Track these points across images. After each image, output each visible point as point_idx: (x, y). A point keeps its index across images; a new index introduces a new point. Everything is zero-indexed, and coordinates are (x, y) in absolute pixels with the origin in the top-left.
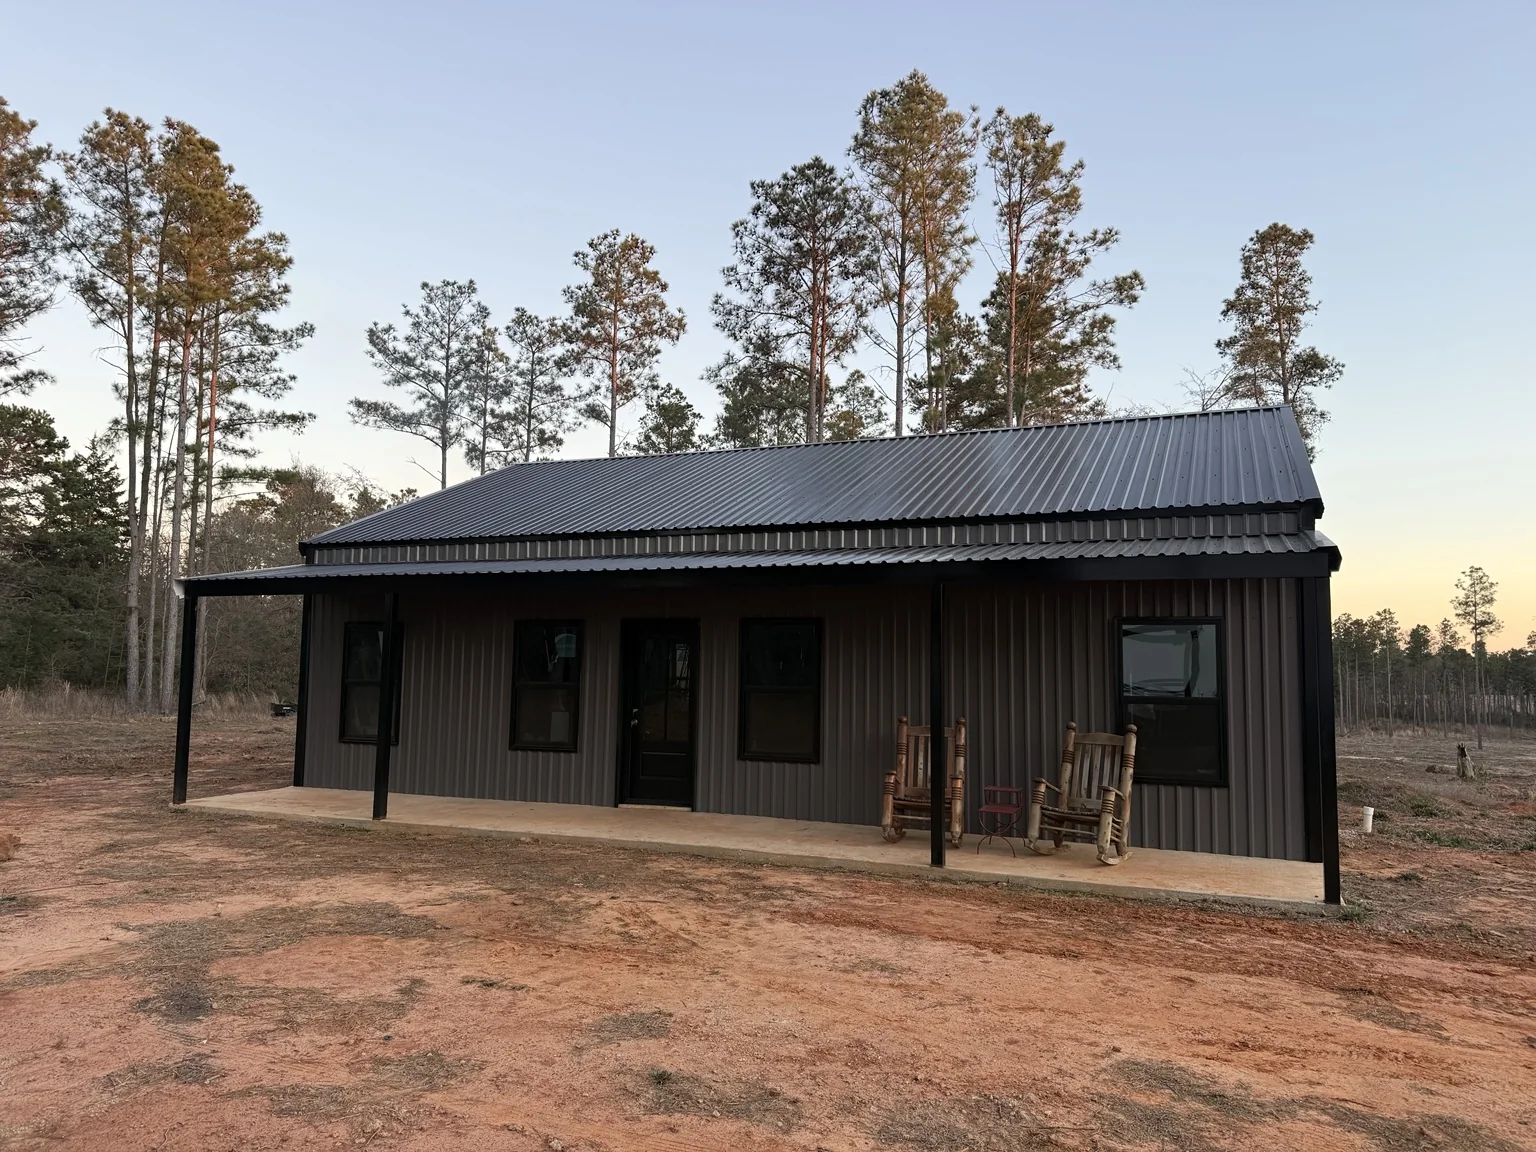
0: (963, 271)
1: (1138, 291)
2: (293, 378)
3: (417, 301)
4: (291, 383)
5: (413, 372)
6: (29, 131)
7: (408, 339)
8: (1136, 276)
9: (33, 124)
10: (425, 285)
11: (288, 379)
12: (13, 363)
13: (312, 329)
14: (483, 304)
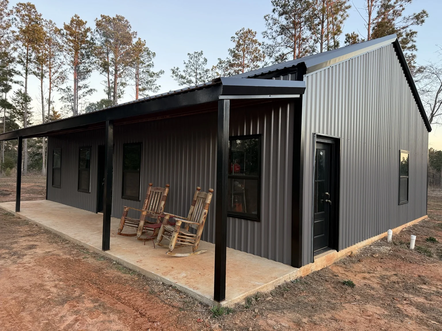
0: (344, 19)
1: (425, 18)
2: (160, 86)
3: (187, 59)
4: (159, 88)
5: (185, 81)
6: (85, 24)
7: (184, 71)
8: (424, 12)
9: (86, 22)
10: (189, 54)
11: (158, 87)
12: (87, 87)
13: (164, 72)
14: (206, 58)
